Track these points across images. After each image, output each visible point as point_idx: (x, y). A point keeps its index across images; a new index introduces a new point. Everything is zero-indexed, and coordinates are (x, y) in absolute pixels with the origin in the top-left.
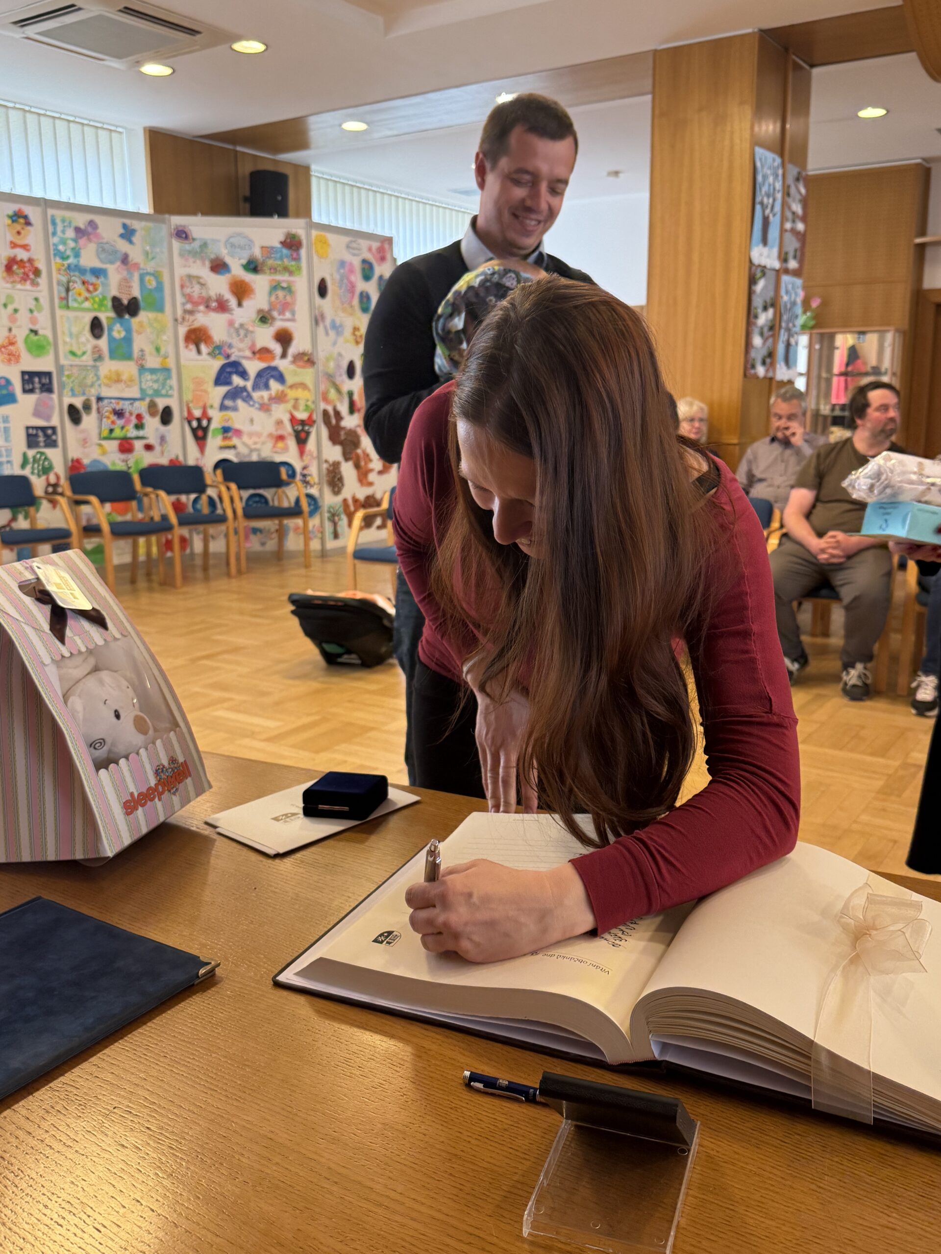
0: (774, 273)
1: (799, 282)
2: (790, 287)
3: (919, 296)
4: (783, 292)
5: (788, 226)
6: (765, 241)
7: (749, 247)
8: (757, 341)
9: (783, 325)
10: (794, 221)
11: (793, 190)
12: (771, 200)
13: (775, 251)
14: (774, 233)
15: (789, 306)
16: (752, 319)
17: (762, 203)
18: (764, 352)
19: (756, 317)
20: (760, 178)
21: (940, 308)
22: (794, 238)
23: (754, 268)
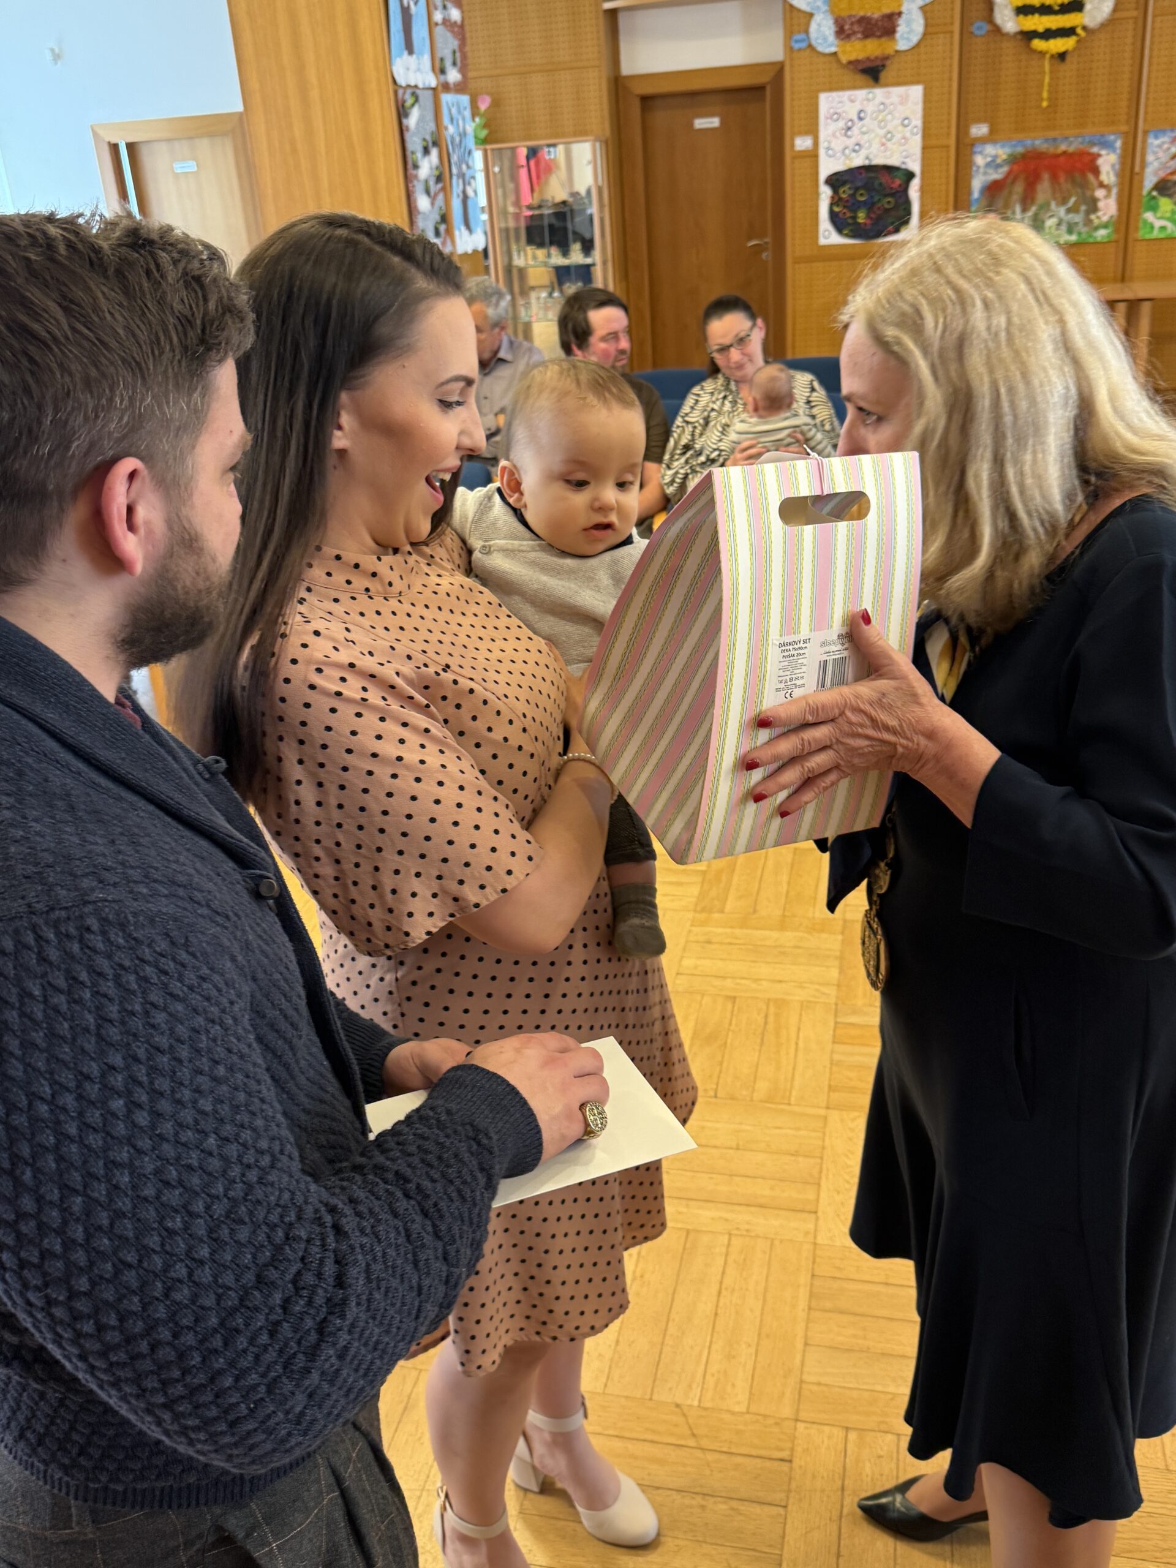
0: (430, 92)
1: (465, 99)
2: (454, 111)
3: (618, 85)
4: (446, 120)
5: (438, 17)
6: (409, 48)
7: (388, 61)
8: (423, 203)
9: (455, 171)
10: (445, 7)
13: (426, 59)
14: (420, 31)
15: (457, 139)
16: (411, 171)
18: (436, 217)
19: (416, 166)
21: (647, 101)
22: (449, 35)
23: (400, 92)
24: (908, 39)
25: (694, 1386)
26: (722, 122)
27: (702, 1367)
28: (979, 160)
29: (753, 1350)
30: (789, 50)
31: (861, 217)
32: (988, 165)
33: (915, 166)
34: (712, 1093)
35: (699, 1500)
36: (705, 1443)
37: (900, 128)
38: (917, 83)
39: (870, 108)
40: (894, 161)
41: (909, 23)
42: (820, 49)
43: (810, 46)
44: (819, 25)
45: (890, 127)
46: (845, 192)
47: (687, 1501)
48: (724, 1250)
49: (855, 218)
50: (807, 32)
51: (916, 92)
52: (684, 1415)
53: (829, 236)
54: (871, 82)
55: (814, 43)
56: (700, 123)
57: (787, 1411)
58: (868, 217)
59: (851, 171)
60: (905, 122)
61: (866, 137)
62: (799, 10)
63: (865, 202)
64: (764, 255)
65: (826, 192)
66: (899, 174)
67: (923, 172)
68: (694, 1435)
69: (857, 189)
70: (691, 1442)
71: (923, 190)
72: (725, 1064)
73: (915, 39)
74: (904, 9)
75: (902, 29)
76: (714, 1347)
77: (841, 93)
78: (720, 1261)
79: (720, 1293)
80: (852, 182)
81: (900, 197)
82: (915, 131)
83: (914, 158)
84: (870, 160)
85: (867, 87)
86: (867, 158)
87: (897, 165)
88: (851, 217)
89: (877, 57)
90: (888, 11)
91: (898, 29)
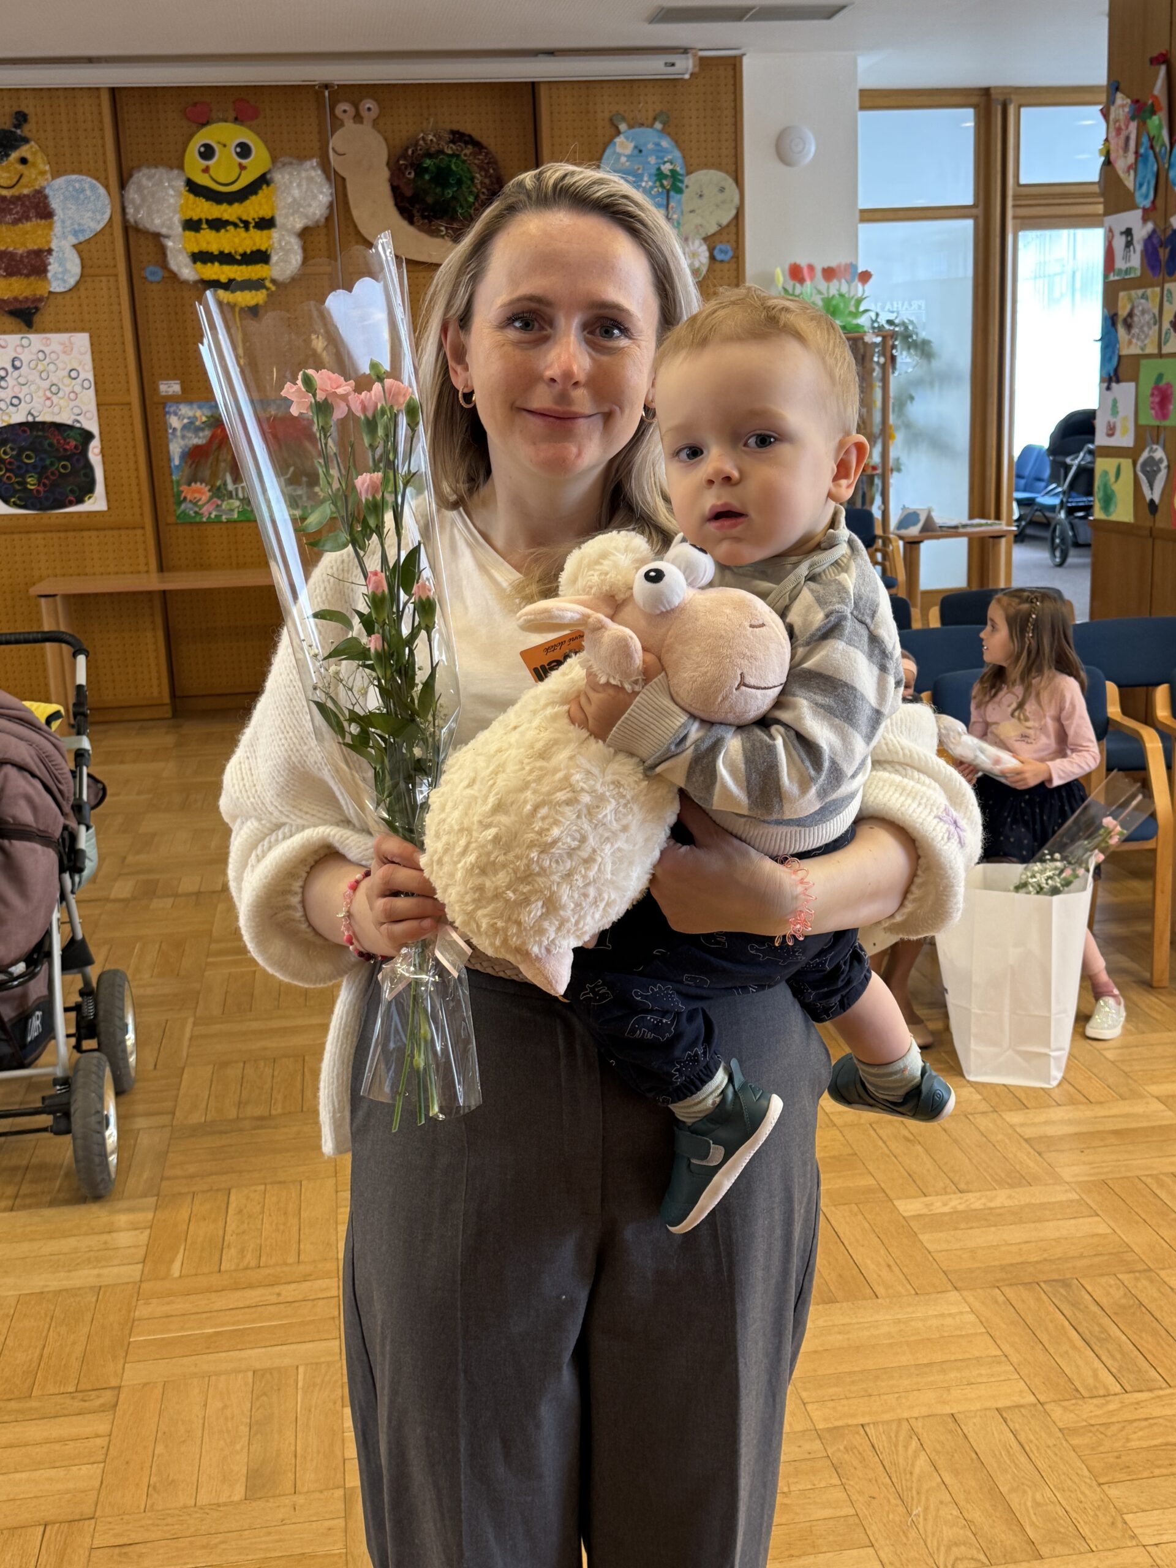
24: (63, 279)
28: (174, 422)
31: (31, 482)
32: (184, 427)
33: (93, 427)
37: (67, 381)
38: (83, 330)
39: (25, 356)
40: (65, 418)
41: (62, 262)
45: (54, 378)
46: (6, 453)
49: (23, 483)
51: (81, 341)
54: (23, 326)
58: (40, 482)
59: (11, 428)
60: (72, 374)
61: (25, 389)
63: (34, 466)
67: (101, 433)
69: (21, 450)
71: (103, 453)
73: (72, 282)
75: (53, 268)
80: (14, 441)
81: (78, 460)
82: (86, 384)
83: (88, 415)
84: (34, 418)
85: (20, 332)
86: (30, 413)
87: (70, 422)
88: (18, 483)
89: (27, 298)
90: (36, 247)
91: (49, 268)
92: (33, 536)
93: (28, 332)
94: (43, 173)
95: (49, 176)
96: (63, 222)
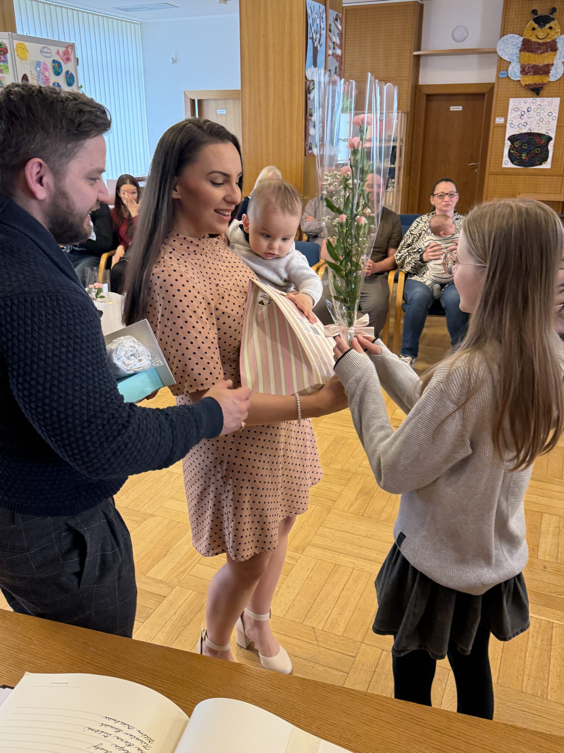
3: (416, 88)
6: (315, 65)
7: (304, 69)
8: (312, 132)
10: (334, 48)
11: (333, 28)
12: (318, 36)
13: (322, 70)
14: (321, 58)
16: (308, 117)
17: (312, 38)
20: (310, 21)
21: (429, 97)
22: (334, 60)
23: (308, 83)
24: (555, 77)
25: (322, 622)
26: (463, 109)
27: (327, 616)
29: (351, 613)
30: (498, 78)
31: (524, 156)
33: (553, 135)
34: (361, 514)
35: (312, 664)
36: (320, 644)
37: (547, 117)
38: (558, 97)
39: (533, 107)
40: (543, 132)
41: (556, 70)
42: (512, 78)
43: (508, 76)
44: (513, 67)
45: (542, 116)
46: (517, 144)
47: (307, 664)
48: (349, 574)
49: (520, 156)
50: (507, 71)
51: (557, 101)
52: (315, 632)
53: (507, 163)
54: (535, 95)
55: (510, 75)
56: (453, 108)
57: (359, 639)
58: (527, 156)
59: (521, 134)
60: (550, 114)
61: (530, 120)
62: (504, 60)
63: (526, 150)
64: (476, 171)
65: (508, 144)
66: (543, 137)
67: (556, 138)
68: (317, 640)
69: (523, 143)
70: (315, 643)
71: (554, 146)
72: (370, 504)
73: (559, 77)
74: (554, 63)
75: (553, 71)
76: (335, 609)
77: (520, 99)
78: (346, 578)
79: (343, 589)
80: (521, 140)
81: (544, 148)
82: (554, 118)
83: (552, 131)
84: (531, 130)
85: (533, 97)
86: (530, 129)
87: (544, 133)
88: (519, 156)
89: (539, 84)
90: (547, 63)
91: (551, 71)
92: (519, 177)
93: (536, 97)
94: (557, 33)
95: (559, 34)
96: (561, 53)
